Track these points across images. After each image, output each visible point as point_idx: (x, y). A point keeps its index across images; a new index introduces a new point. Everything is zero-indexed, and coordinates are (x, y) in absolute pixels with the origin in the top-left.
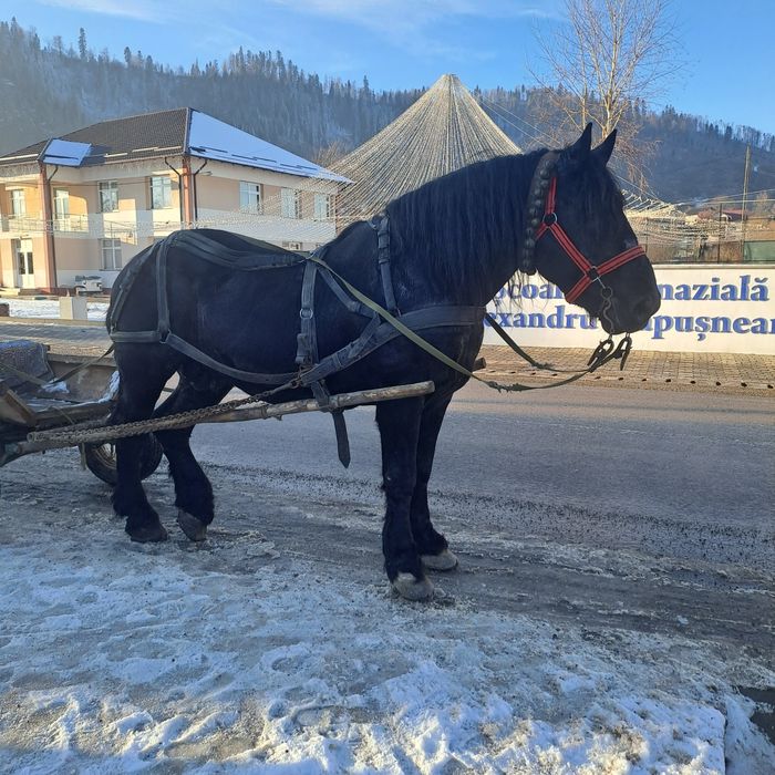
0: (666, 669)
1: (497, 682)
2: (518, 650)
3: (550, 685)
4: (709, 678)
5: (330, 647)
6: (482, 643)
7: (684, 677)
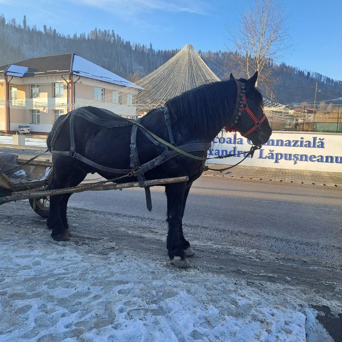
0: (282, 297)
1: (212, 300)
2: (220, 288)
3: (234, 302)
4: (299, 301)
5: (142, 285)
6: (205, 286)
7: (289, 301)
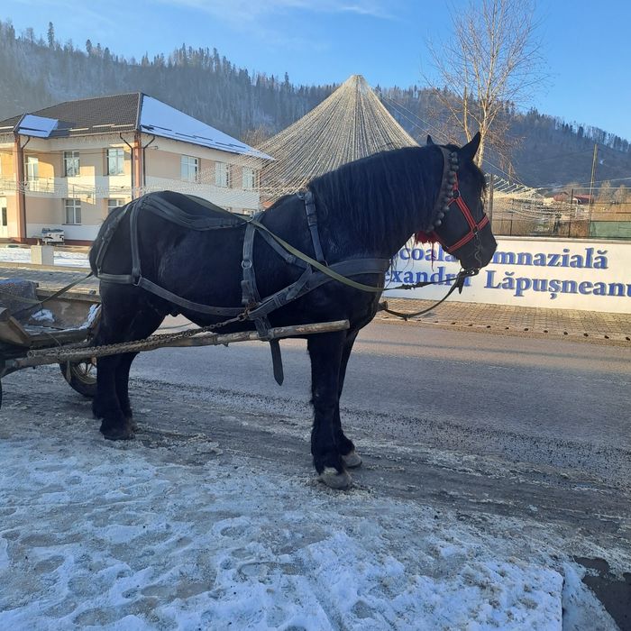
0: (521, 542)
1: (392, 548)
2: (408, 526)
3: (433, 551)
4: (552, 550)
5: (265, 520)
6: (380, 521)
7: (533, 549)
